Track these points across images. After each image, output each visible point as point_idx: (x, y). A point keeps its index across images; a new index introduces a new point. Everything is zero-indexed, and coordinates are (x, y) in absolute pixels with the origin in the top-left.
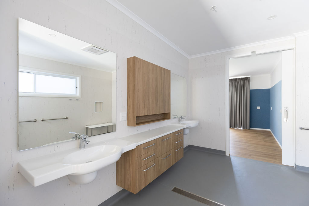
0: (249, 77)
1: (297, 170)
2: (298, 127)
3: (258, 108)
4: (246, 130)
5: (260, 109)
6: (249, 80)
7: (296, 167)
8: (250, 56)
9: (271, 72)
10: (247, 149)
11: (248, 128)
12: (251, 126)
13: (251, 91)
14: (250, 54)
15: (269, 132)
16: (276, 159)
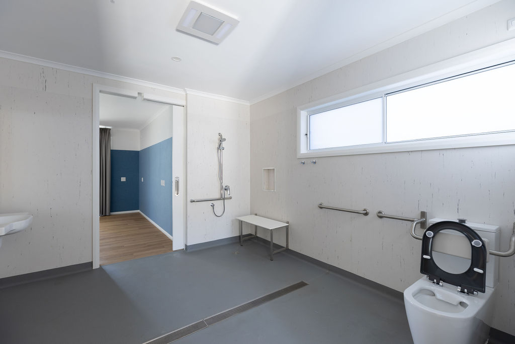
0: (110, 129)
1: (188, 251)
2: (189, 200)
3: (123, 179)
4: (104, 217)
5: (125, 180)
6: (109, 133)
7: (186, 248)
8: (135, 98)
9: (142, 127)
10: (121, 247)
11: (107, 214)
12: (112, 210)
13: (112, 151)
14: (136, 95)
15: (139, 214)
16: (163, 247)
